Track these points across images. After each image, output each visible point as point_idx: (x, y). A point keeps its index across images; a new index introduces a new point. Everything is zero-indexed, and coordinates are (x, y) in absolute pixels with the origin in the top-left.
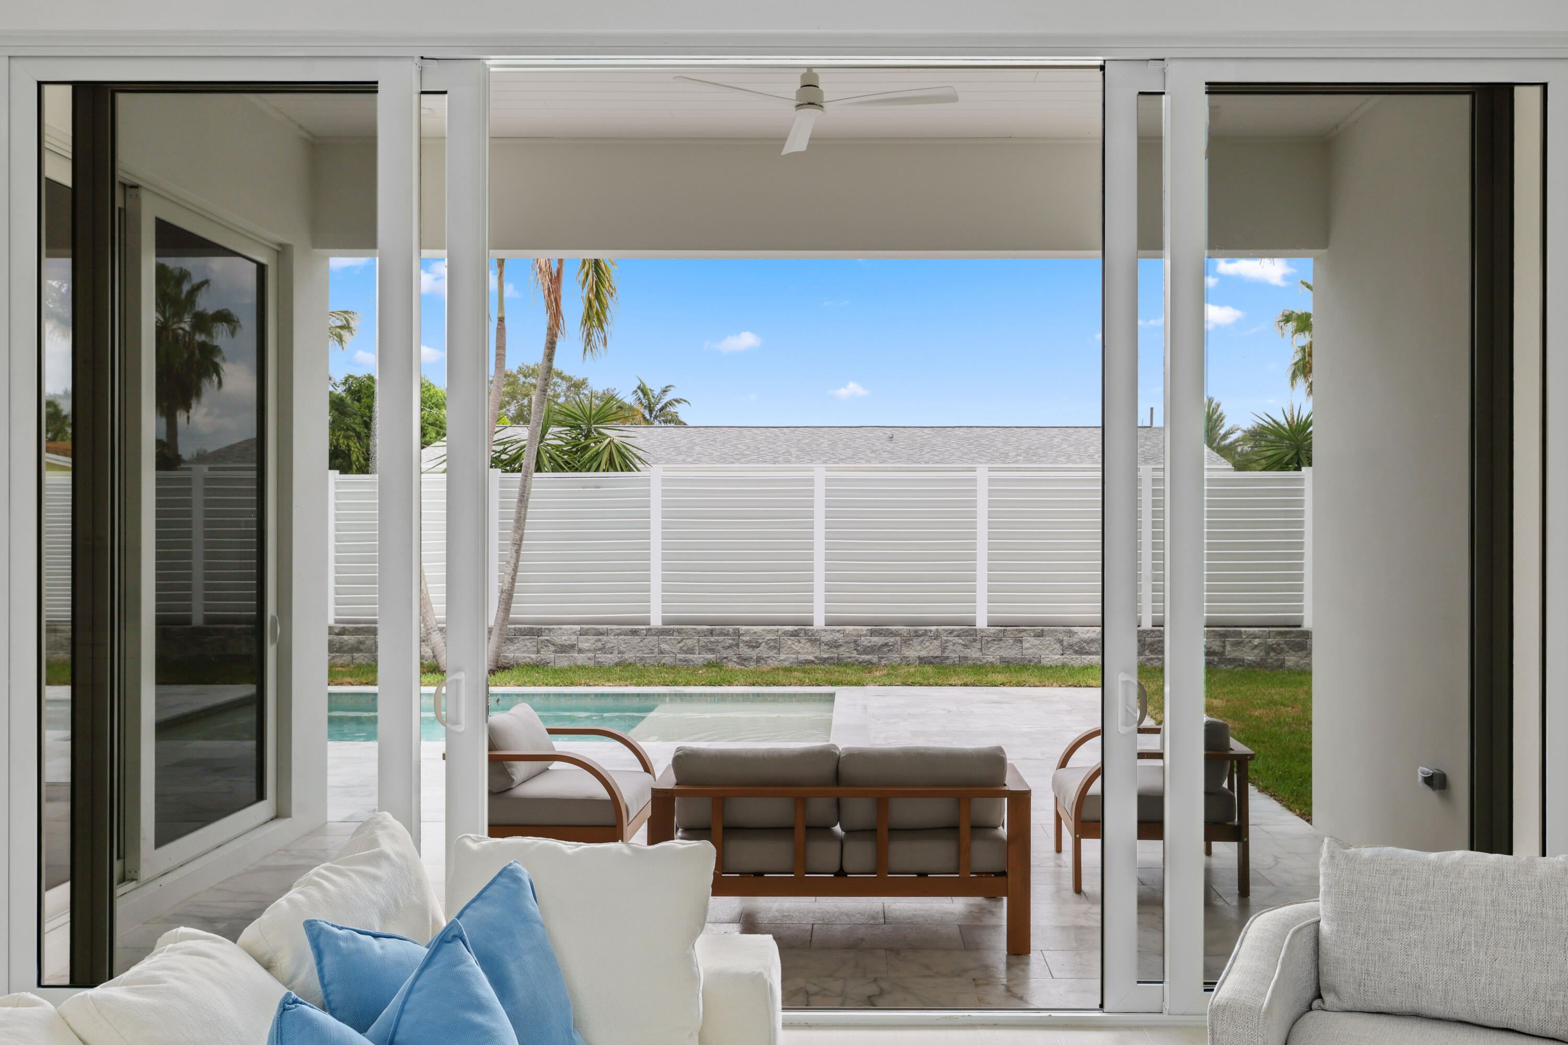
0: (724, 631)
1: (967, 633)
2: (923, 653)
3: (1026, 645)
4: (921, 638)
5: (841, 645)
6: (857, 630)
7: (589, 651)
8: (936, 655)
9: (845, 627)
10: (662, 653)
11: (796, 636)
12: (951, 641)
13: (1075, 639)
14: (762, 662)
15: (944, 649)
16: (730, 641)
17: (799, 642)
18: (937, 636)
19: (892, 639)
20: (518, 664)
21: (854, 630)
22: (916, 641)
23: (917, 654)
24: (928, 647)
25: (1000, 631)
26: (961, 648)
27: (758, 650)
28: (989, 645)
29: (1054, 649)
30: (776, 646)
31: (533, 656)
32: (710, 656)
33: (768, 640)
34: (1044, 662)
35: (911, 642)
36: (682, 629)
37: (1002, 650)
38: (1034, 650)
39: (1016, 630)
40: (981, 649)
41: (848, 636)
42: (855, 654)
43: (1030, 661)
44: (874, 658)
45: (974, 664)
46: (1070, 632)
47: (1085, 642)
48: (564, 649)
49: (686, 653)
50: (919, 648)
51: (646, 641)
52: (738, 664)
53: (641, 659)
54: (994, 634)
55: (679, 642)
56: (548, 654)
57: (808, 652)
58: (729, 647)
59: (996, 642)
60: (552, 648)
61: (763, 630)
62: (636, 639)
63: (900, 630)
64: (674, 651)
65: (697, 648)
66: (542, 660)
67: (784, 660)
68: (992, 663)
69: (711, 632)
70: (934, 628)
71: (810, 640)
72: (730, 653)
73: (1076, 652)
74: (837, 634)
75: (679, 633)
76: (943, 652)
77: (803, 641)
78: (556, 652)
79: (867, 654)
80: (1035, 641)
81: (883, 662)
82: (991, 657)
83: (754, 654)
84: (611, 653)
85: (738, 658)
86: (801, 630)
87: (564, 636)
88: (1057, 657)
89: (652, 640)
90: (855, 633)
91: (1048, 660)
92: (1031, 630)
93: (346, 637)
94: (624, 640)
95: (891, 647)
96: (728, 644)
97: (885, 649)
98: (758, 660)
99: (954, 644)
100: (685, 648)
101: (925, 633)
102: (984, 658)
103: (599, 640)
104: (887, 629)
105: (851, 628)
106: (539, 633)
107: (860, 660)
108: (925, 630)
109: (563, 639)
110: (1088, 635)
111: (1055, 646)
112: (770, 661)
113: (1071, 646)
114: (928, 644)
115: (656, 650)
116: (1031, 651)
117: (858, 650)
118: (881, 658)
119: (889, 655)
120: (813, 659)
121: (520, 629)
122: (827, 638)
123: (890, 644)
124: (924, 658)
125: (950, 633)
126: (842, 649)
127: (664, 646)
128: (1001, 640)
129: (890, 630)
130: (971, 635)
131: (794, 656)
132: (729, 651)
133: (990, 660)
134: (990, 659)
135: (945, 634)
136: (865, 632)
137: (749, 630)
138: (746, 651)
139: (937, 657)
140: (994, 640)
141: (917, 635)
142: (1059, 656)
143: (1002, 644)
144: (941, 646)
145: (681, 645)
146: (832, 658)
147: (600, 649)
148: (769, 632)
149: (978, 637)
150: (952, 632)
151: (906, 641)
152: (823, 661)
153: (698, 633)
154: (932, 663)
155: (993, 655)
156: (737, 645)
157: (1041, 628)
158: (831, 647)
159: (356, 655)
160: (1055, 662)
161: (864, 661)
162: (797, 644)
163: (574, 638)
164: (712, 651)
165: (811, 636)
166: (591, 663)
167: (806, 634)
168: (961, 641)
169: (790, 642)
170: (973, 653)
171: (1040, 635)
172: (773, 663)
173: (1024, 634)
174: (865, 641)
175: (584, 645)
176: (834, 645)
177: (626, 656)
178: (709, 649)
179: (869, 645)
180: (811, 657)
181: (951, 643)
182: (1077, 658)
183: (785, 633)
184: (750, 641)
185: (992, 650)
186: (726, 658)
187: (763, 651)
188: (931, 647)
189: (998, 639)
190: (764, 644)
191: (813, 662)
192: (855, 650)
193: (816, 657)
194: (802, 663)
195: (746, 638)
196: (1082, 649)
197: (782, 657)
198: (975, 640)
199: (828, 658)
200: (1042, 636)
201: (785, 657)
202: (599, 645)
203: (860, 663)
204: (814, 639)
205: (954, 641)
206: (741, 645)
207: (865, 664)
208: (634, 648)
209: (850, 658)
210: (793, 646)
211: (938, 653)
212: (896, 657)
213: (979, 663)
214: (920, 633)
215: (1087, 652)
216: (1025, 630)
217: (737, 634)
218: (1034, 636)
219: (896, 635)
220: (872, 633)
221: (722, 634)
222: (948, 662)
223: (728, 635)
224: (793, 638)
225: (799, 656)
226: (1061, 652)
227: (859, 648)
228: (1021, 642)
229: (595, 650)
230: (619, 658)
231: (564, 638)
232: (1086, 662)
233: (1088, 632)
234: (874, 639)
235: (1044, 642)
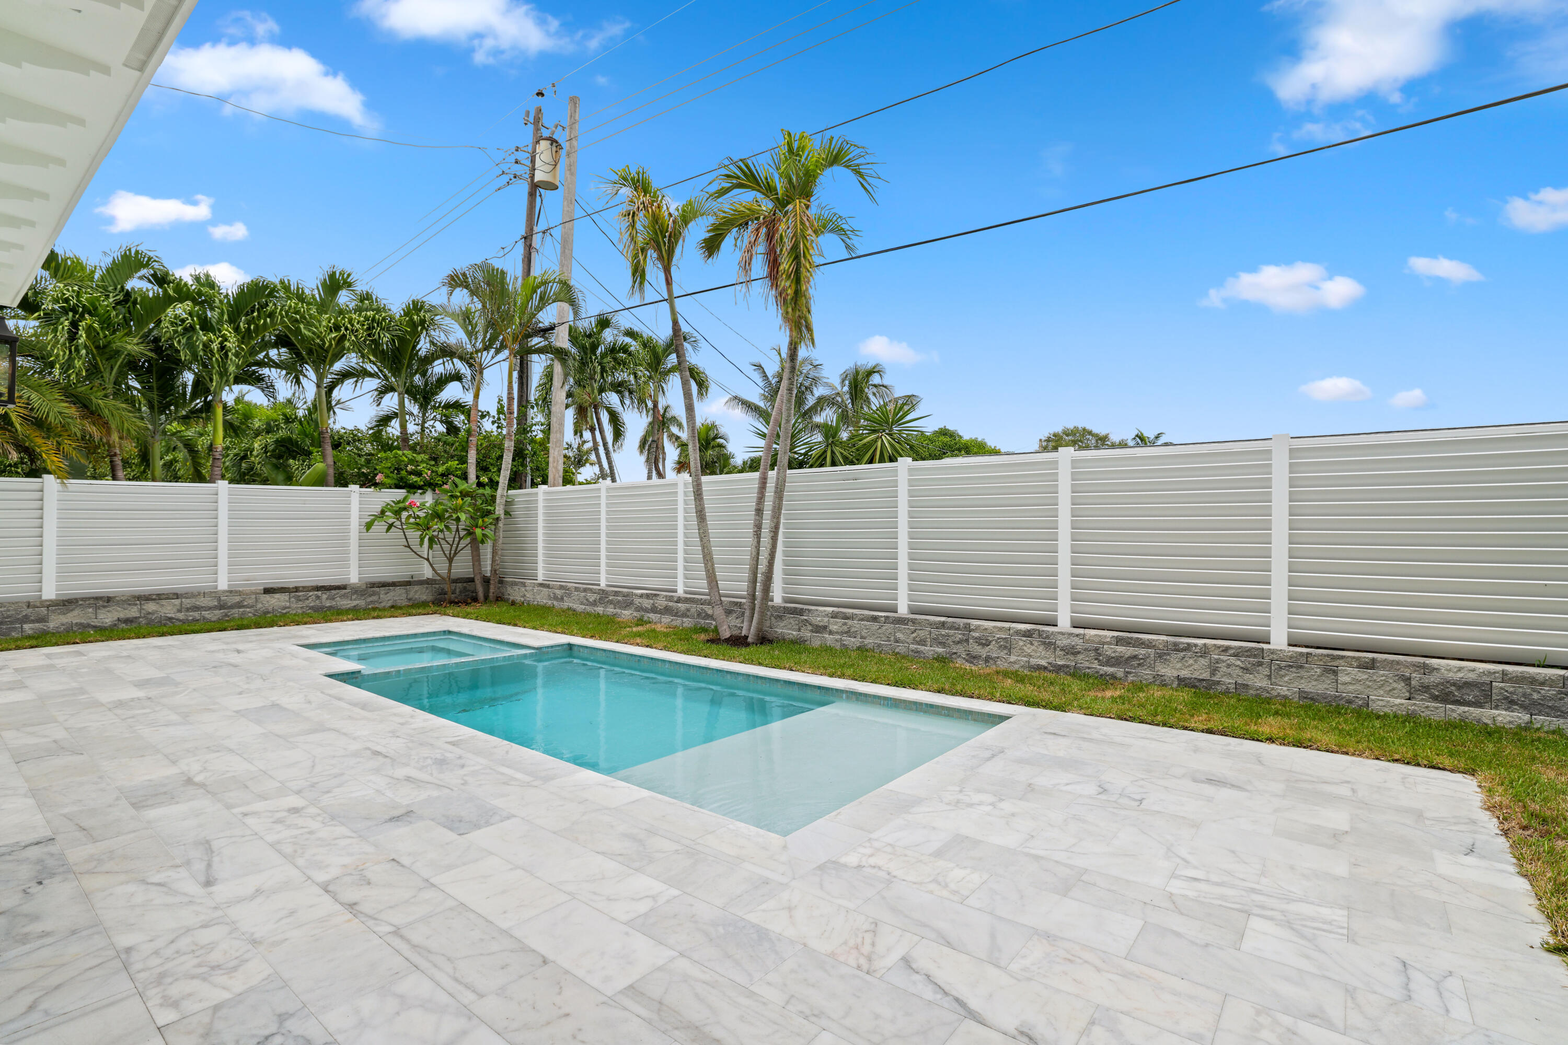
0: (955, 625)
1: (1249, 653)
2: (1185, 673)
3: (1343, 678)
4: (1182, 654)
5: (1079, 652)
6: (1100, 636)
7: (837, 633)
8: (1201, 677)
9: (1087, 631)
10: (897, 641)
11: (1028, 637)
12: (1224, 662)
13: (1433, 679)
14: (991, 662)
15: (1214, 672)
16: (960, 636)
17: (1032, 644)
18: (1205, 652)
19: (1143, 651)
20: (784, 639)
21: (1096, 635)
22: (1175, 657)
23: (1175, 674)
24: (1192, 665)
25: (1301, 654)
26: (1238, 671)
27: (987, 648)
28: (1282, 672)
29: (1394, 689)
30: (1007, 646)
31: (794, 633)
32: (940, 650)
33: (998, 638)
34: (1373, 706)
35: (1168, 657)
36: (916, 619)
37: (1302, 681)
38: (1358, 687)
39: (1328, 656)
40: (1269, 677)
41: (1088, 641)
42: (1096, 665)
43: (1350, 702)
44: (1119, 672)
45: (1257, 695)
46: (1425, 666)
47: (1454, 684)
48: (820, 629)
49: (919, 645)
50: (1179, 665)
51: (884, 628)
52: (967, 661)
53: (879, 646)
54: (1291, 657)
55: (913, 633)
56: (806, 634)
57: (1042, 658)
58: (959, 642)
59: (1294, 670)
60: (810, 628)
61: (994, 627)
62: (875, 626)
63: (1154, 640)
64: (908, 640)
65: (929, 640)
66: (801, 637)
67: (1015, 663)
68: (1285, 697)
69: (943, 624)
70: (1200, 642)
71: (1044, 643)
72: (960, 649)
73: (1435, 698)
74: (1076, 639)
75: (914, 623)
76: (1213, 673)
77: (1036, 644)
78: (812, 631)
79: (1111, 666)
80: (1360, 674)
81: (1130, 678)
82: (1285, 688)
83: (984, 652)
84: (855, 637)
85: (968, 655)
86: (1035, 630)
87: (820, 616)
88: (1398, 701)
89: (889, 627)
90: (1097, 640)
91: (1381, 703)
92: (1354, 658)
93: (680, 605)
94: (865, 626)
95: (1142, 661)
96: (958, 639)
97: (1135, 663)
98: (987, 659)
99: (1229, 666)
100: (918, 639)
101: (1189, 647)
102: (1273, 689)
103: (845, 624)
104: (1138, 638)
105: (1093, 632)
106: (801, 612)
107: (1101, 672)
108: (1188, 644)
109: (817, 620)
110: (1460, 675)
111: (1395, 685)
112: (999, 662)
113: (1425, 688)
114: (1191, 661)
115: (892, 638)
116: (1351, 688)
117: (1099, 661)
118: (1128, 672)
119: (1139, 670)
120: (1046, 665)
121: (788, 608)
122: (1063, 642)
123: (1141, 657)
124: (1185, 679)
125: (1223, 651)
126: (1080, 657)
127: (899, 635)
128: (1301, 667)
129: (1141, 639)
130: (1255, 656)
131: (1025, 659)
132: (959, 646)
133: (1282, 693)
134: (1284, 691)
135: (1217, 652)
136: (1108, 640)
137: (979, 626)
138: (976, 649)
139: (1203, 680)
140: (1291, 666)
141: (1176, 648)
142: (1403, 701)
143: (1303, 673)
144: (1210, 666)
145: (914, 635)
146: (1068, 666)
147: (846, 633)
148: (1001, 629)
149: (1266, 660)
150: (1226, 649)
151: (1162, 655)
152: (1058, 669)
153: (931, 624)
154: (1194, 687)
155: (1287, 686)
156: (967, 641)
157: (1370, 655)
158: (1067, 653)
159: (685, 619)
160: (1394, 709)
161: (1106, 674)
162: (1029, 646)
163: (826, 619)
164: (943, 644)
165: (1045, 638)
166: (838, 646)
167: (1040, 636)
168: (1239, 663)
169: (1021, 643)
170: (1258, 681)
171: (1371, 665)
172: (1002, 665)
173: (1341, 662)
174: (1109, 650)
175: (834, 628)
176: (1071, 651)
177: (866, 641)
178: (939, 643)
179: (1113, 655)
180: (1043, 663)
181: (1224, 664)
182: (1437, 708)
183: (1018, 632)
184: (980, 638)
185: (1286, 679)
186: (955, 653)
187: (993, 650)
188: (1196, 667)
189: (1296, 664)
190: (994, 643)
191: (1045, 668)
192: (1096, 659)
193: (1049, 663)
194: (1034, 668)
195: (976, 634)
196: (1447, 694)
197: (1013, 658)
198: (1260, 664)
199: (1063, 666)
200: (1373, 668)
201: (1015, 660)
202: (845, 628)
203: (1102, 675)
204: (1048, 643)
205: (1228, 662)
206: (971, 641)
207: (1108, 678)
208: (874, 634)
209: (1089, 668)
210: (1025, 648)
211: (1206, 675)
212: (1146, 673)
213: (1265, 695)
214: (1181, 646)
215: (1457, 700)
216: (1343, 657)
217: (967, 628)
218: (1358, 667)
219: (1148, 647)
220: (1119, 641)
221: (951, 628)
222: (1219, 688)
223: (958, 629)
224: (1024, 639)
225: (1031, 659)
226: (1407, 694)
227: (1101, 658)
228: (1335, 673)
229: (842, 633)
230: (860, 643)
231: (819, 619)
232: (1455, 715)
233: (1460, 669)
234: (1120, 649)
235: (1375, 678)
